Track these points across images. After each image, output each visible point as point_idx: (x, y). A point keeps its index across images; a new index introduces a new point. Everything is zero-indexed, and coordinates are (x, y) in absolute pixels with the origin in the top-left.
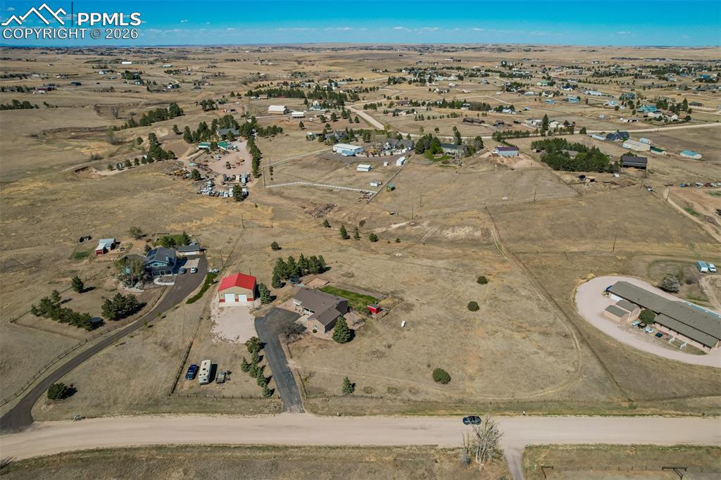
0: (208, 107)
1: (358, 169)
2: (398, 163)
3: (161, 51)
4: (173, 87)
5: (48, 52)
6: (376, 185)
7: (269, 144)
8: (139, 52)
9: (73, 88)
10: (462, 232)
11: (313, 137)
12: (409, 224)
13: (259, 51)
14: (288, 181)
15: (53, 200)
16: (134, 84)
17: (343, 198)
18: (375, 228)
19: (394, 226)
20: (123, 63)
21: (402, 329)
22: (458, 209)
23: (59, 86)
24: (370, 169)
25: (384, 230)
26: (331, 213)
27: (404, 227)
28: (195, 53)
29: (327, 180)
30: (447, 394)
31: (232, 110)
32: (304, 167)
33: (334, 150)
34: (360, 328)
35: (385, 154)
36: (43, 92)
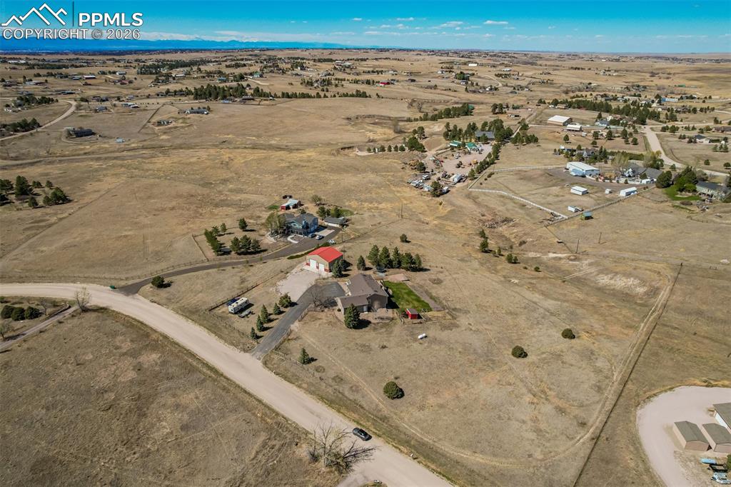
0: (497, 111)
1: (572, 191)
2: (623, 193)
3: (516, 55)
4: (491, 89)
5: (422, 53)
6: (573, 210)
7: (515, 152)
8: (495, 55)
9: (409, 83)
10: (620, 283)
11: (561, 152)
12: (569, 258)
13: (618, 60)
14: (493, 189)
15: (303, 166)
16: (459, 84)
17: (528, 215)
18: (531, 251)
19: (551, 255)
20: (470, 65)
21: (416, 340)
22: (644, 257)
23: (398, 81)
24: (585, 193)
25: (538, 256)
26: (504, 227)
27: (560, 259)
28: (547, 60)
29: (530, 195)
30: (381, 406)
31: (516, 116)
32: (522, 179)
33: (568, 167)
34: (378, 323)
35: (618, 182)
36: (383, 85)
